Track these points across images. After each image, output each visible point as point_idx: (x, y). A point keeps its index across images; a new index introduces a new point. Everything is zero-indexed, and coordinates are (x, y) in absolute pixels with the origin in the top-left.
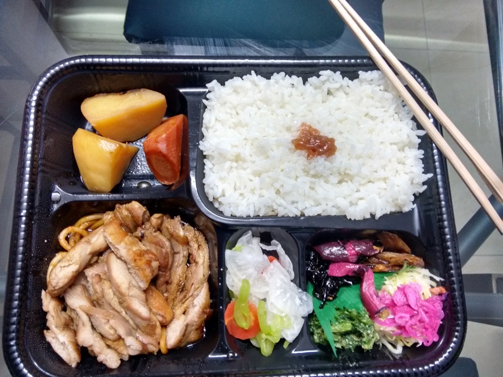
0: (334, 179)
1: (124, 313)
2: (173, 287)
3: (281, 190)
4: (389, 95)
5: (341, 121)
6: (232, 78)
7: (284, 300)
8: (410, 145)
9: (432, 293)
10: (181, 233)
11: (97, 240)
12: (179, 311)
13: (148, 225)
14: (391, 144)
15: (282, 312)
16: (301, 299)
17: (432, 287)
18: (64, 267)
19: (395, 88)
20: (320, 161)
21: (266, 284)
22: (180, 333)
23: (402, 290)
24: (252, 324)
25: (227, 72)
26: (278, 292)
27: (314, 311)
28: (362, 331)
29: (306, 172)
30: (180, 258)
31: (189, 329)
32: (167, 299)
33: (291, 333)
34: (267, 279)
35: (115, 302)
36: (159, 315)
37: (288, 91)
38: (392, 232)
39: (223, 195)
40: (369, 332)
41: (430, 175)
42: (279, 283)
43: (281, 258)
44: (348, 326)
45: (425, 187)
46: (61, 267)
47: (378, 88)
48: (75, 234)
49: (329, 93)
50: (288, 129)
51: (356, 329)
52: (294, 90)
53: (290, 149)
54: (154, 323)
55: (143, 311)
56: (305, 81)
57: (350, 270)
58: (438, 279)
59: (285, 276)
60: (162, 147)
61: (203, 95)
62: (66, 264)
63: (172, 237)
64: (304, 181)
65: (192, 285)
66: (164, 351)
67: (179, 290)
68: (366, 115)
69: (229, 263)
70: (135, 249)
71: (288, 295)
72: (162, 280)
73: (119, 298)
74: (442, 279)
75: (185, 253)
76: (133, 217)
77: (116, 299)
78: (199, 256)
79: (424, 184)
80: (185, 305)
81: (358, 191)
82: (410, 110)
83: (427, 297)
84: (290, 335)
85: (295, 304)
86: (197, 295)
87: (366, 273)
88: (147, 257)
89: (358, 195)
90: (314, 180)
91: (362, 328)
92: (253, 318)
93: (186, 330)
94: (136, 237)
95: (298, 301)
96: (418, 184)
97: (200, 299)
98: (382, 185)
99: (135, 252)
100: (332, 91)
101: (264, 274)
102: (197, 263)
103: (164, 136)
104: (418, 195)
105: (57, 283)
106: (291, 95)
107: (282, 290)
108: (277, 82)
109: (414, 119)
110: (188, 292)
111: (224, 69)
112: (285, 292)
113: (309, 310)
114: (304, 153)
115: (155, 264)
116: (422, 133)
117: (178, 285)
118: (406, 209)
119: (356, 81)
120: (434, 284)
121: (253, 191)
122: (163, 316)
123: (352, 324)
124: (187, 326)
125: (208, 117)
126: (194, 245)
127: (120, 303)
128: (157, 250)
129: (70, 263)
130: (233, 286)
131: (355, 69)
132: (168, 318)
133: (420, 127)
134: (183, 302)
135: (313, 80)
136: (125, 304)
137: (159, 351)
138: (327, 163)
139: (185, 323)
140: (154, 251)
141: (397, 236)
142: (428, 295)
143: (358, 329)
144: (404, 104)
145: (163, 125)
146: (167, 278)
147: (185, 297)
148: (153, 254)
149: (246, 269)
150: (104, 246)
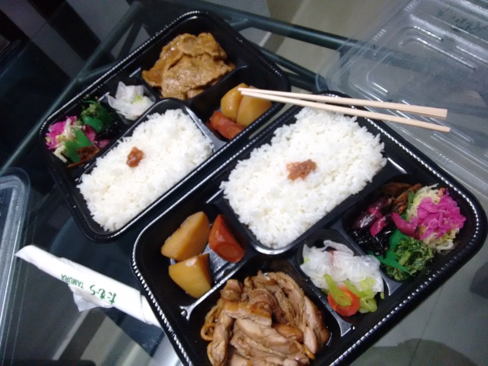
0: (328, 180)
1: (271, 351)
2: (288, 315)
3: (303, 209)
4: (321, 115)
5: (306, 148)
6: (230, 173)
7: (358, 270)
8: (354, 130)
9: (439, 196)
10: (268, 279)
11: (224, 320)
12: (302, 327)
13: (245, 289)
14: (344, 137)
15: (363, 278)
16: (367, 261)
17: (437, 193)
18: (217, 346)
19: (321, 109)
20: (312, 176)
21: (340, 269)
22: (313, 338)
23: (420, 208)
24: (351, 299)
25: (226, 172)
26: (351, 268)
27: (381, 263)
28: (418, 251)
29: (309, 188)
30: (279, 295)
31: (317, 332)
32: (290, 326)
33: (378, 285)
34: (338, 266)
35: (261, 347)
36: (293, 336)
37: (265, 156)
38: (388, 182)
39: (274, 238)
40: (422, 247)
41: (378, 135)
42: (347, 263)
43: (337, 248)
44: (407, 255)
45: (383, 144)
46: (215, 348)
47: (312, 116)
48: (209, 328)
49: (288, 139)
50: (281, 174)
51: (414, 252)
52: (268, 153)
53: (290, 183)
54: (293, 342)
55: (281, 340)
56: (270, 144)
57: (382, 223)
58: (435, 186)
59: (347, 256)
60: (220, 239)
61: (222, 194)
62: (217, 344)
63: (264, 284)
64: (313, 194)
65: (298, 305)
66: (312, 357)
67: (293, 316)
68: (318, 134)
69: (309, 274)
70: (248, 307)
71: (358, 265)
72: (278, 315)
73: (261, 343)
74: (438, 184)
75: (280, 290)
76: (234, 290)
77: (260, 345)
78: (289, 285)
79: (380, 142)
80: (304, 321)
81: (347, 175)
82: (340, 114)
83: (439, 201)
84: (378, 287)
85: (367, 267)
86: (306, 308)
87: (392, 217)
88: (259, 306)
89: (348, 177)
90: (317, 189)
91: (416, 248)
92: (348, 295)
93: (316, 334)
94: (244, 301)
95: (367, 264)
96: (377, 145)
97: (309, 308)
98: (358, 162)
99: (250, 308)
100: (289, 137)
101: (334, 264)
102: (290, 290)
103: (217, 232)
104: (383, 151)
105: (220, 358)
106: (268, 156)
107: (352, 265)
108: (256, 156)
109: (346, 115)
110: (299, 311)
111: (223, 172)
112: (355, 265)
113: (377, 264)
114: (299, 179)
115: (266, 306)
116: (355, 118)
117: (291, 312)
118: (384, 163)
119: (297, 122)
120: (436, 191)
121: (288, 223)
122: (295, 336)
123: (409, 251)
124: (314, 331)
125: (233, 204)
126: (281, 282)
127: (264, 346)
128: (261, 298)
129: (218, 342)
130: (321, 285)
131: (291, 117)
132: (299, 334)
133: (351, 116)
134: (301, 320)
135: (273, 140)
136: (267, 344)
137: (310, 360)
138: (317, 174)
139: (312, 330)
140: (259, 300)
141: (392, 183)
142: (438, 199)
143: (415, 251)
144: (334, 113)
145: (213, 228)
146: (280, 312)
147: (300, 315)
148: (261, 302)
149: (320, 269)
150: (230, 320)
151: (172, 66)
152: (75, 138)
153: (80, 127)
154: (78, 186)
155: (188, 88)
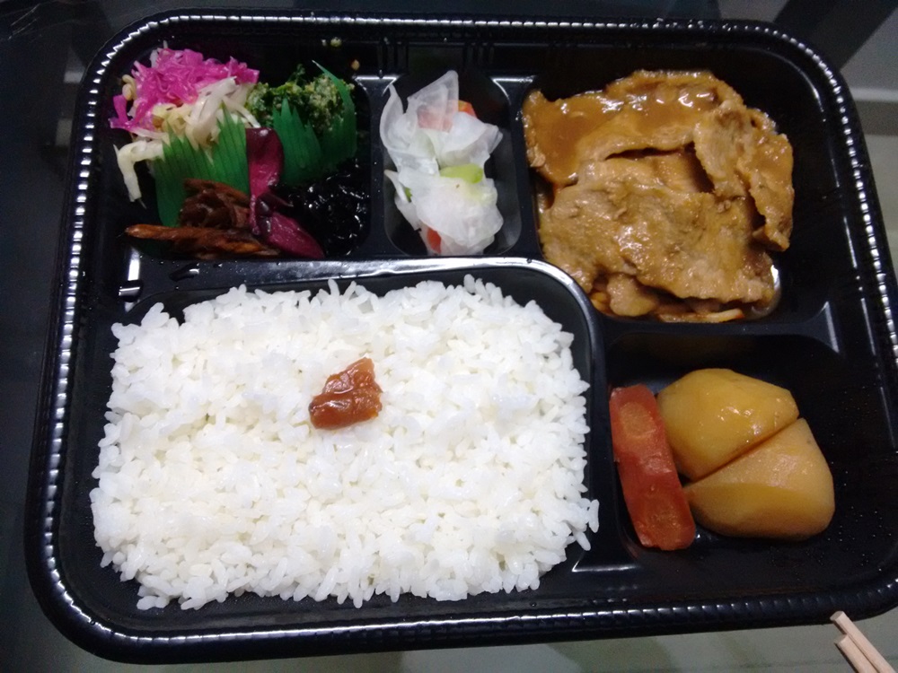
151: (628, 154)
152: (212, 144)
153: (250, 119)
154: (117, 329)
155: (626, 268)
